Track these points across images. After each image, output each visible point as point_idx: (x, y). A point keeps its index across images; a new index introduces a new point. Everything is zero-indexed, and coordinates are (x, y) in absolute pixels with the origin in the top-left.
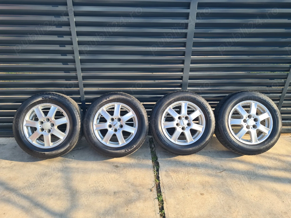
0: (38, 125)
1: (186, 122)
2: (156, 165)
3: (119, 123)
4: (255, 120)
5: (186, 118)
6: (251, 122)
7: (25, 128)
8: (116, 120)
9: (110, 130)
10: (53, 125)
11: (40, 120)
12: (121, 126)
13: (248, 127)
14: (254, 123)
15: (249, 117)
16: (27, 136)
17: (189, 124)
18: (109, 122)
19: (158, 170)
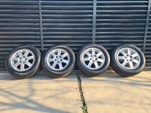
0: (19, 59)
1: (95, 58)
2: (80, 81)
3: (60, 59)
4: (131, 57)
5: (95, 56)
6: (129, 58)
7: (12, 61)
8: (59, 57)
9: (55, 62)
10: (26, 59)
11: (20, 57)
12: (61, 60)
13: (127, 60)
14: (130, 58)
15: (128, 55)
16: (12, 65)
17: (96, 59)
18: (55, 58)
19: (80, 82)
